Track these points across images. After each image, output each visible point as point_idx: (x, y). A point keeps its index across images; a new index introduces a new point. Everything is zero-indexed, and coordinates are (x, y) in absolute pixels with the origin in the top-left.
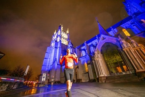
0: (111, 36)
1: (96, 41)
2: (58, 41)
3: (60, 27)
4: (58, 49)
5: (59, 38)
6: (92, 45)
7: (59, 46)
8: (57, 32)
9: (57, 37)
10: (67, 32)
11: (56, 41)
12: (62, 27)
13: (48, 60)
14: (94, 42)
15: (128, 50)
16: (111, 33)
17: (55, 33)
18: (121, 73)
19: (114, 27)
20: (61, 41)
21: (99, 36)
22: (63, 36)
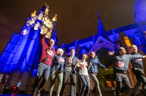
0: (111, 41)
1: (91, 43)
2: (36, 28)
3: (43, 9)
4: (33, 42)
5: (38, 25)
6: (85, 47)
7: (35, 36)
8: (37, 14)
9: (36, 23)
10: (54, 19)
11: (32, 28)
12: (47, 10)
14: (88, 44)
16: (111, 37)
17: (33, 15)
18: (111, 88)
19: (117, 31)
20: (39, 30)
21: (96, 37)
22: (45, 23)
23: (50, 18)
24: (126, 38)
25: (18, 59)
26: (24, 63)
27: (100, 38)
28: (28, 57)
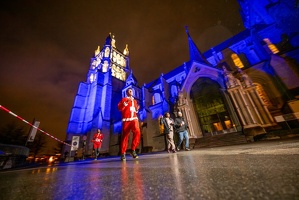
0: (211, 66)
1: (183, 74)
2: (105, 70)
3: (109, 42)
4: (105, 88)
5: (106, 65)
6: (175, 83)
7: (106, 81)
8: (102, 50)
9: (102, 62)
10: (125, 52)
11: (100, 71)
12: (113, 41)
13: (83, 111)
14: (178, 77)
15: (236, 92)
16: (211, 60)
17: (97, 52)
19: (218, 49)
20: (110, 71)
21: (189, 65)
22: (114, 60)
23: (120, 51)
24: (234, 56)
25: (91, 114)
26: (100, 118)
27: (195, 63)
28: (103, 110)
